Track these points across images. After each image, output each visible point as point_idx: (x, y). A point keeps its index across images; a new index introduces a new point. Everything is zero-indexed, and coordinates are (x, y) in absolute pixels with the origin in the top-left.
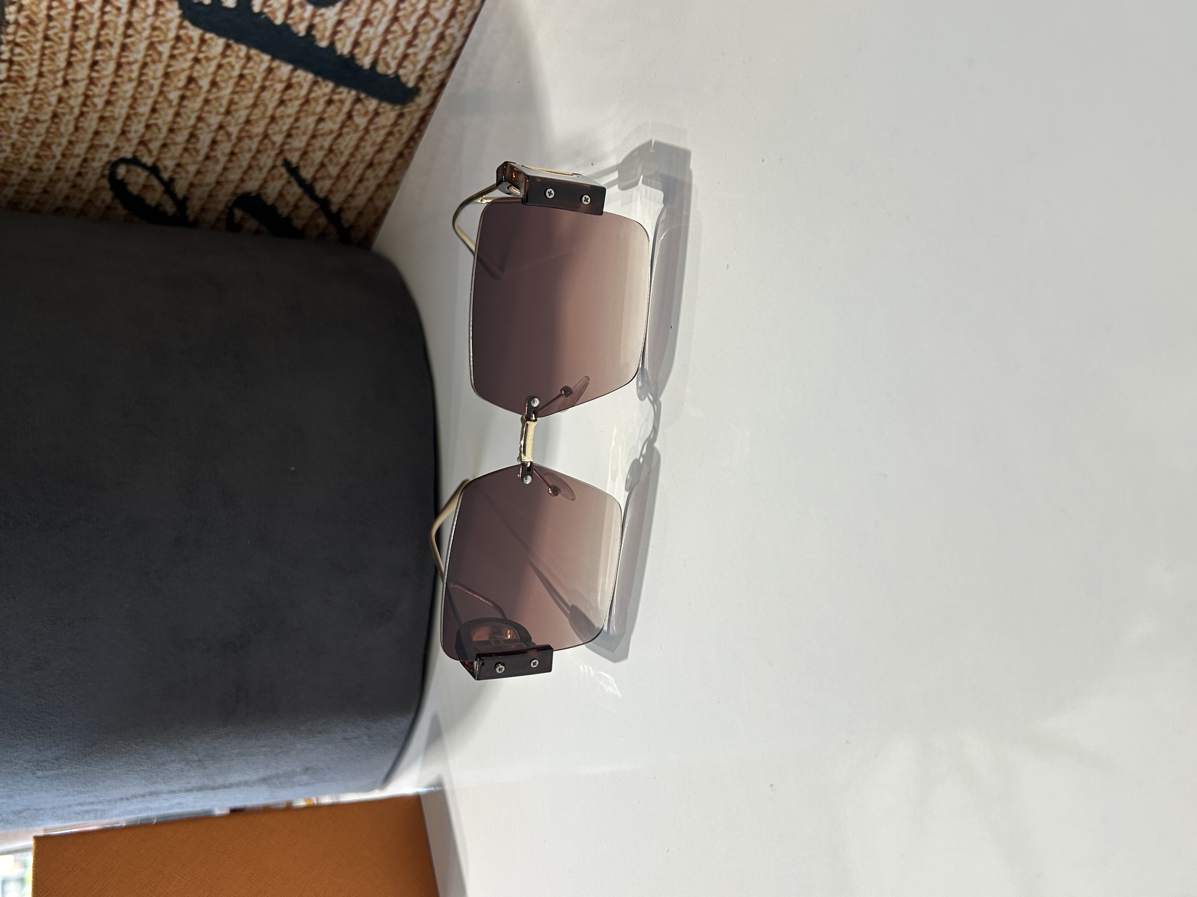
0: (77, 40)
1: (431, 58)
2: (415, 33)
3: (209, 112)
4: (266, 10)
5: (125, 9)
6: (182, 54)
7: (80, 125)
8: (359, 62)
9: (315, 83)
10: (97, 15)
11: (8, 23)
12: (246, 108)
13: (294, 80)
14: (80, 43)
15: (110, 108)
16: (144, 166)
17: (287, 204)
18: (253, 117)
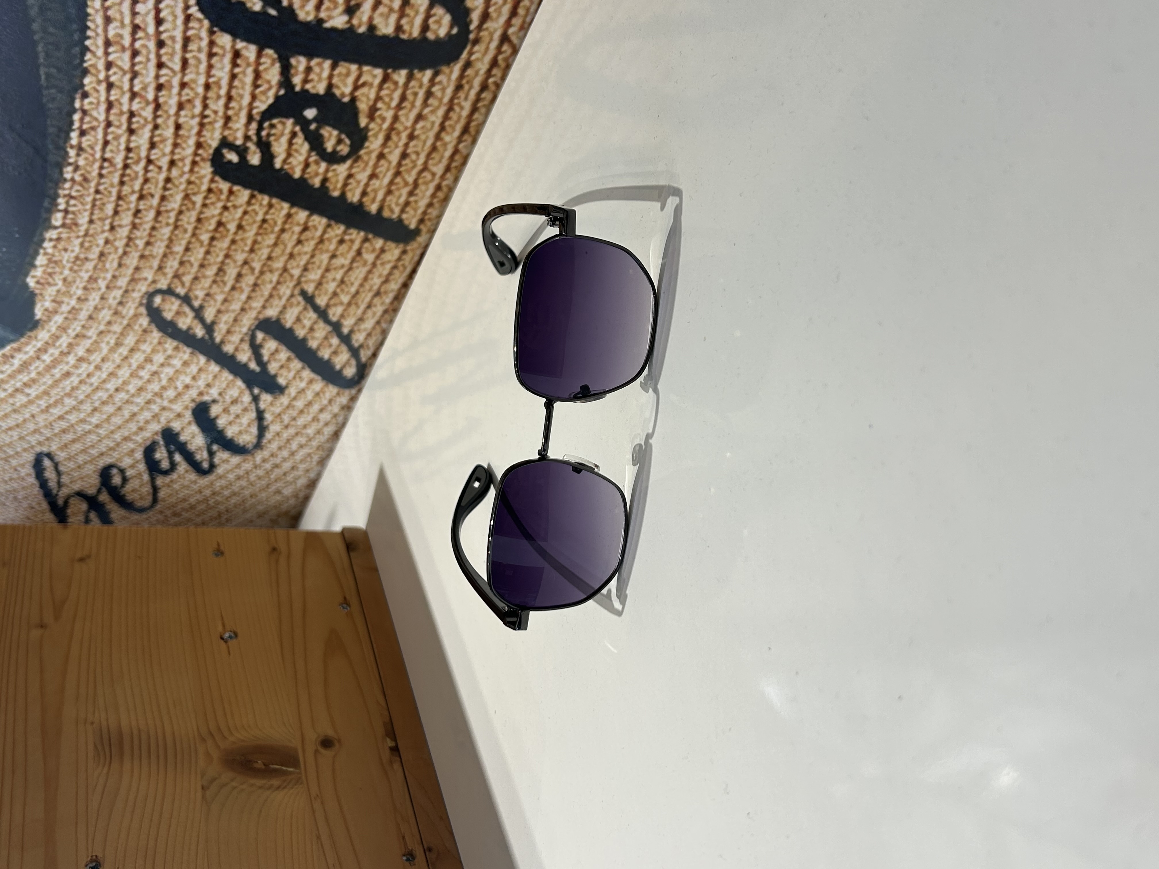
0: (124, 193)
1: (430, 205)
2: (416, 184)
3: (236, 250)
4: (286, 167)
5: (165, 167)
6: (213, 204)
7: (123, 262)
8: (367, 209)
9: (329, 226)
10: (141, 173)
11: (65, 180)
12: (268, 246)
13: (310, 224)
14: (126, 195)
15: (149, 248)
16: (177, 296)
17: (304, 327)
18: (274, 255)
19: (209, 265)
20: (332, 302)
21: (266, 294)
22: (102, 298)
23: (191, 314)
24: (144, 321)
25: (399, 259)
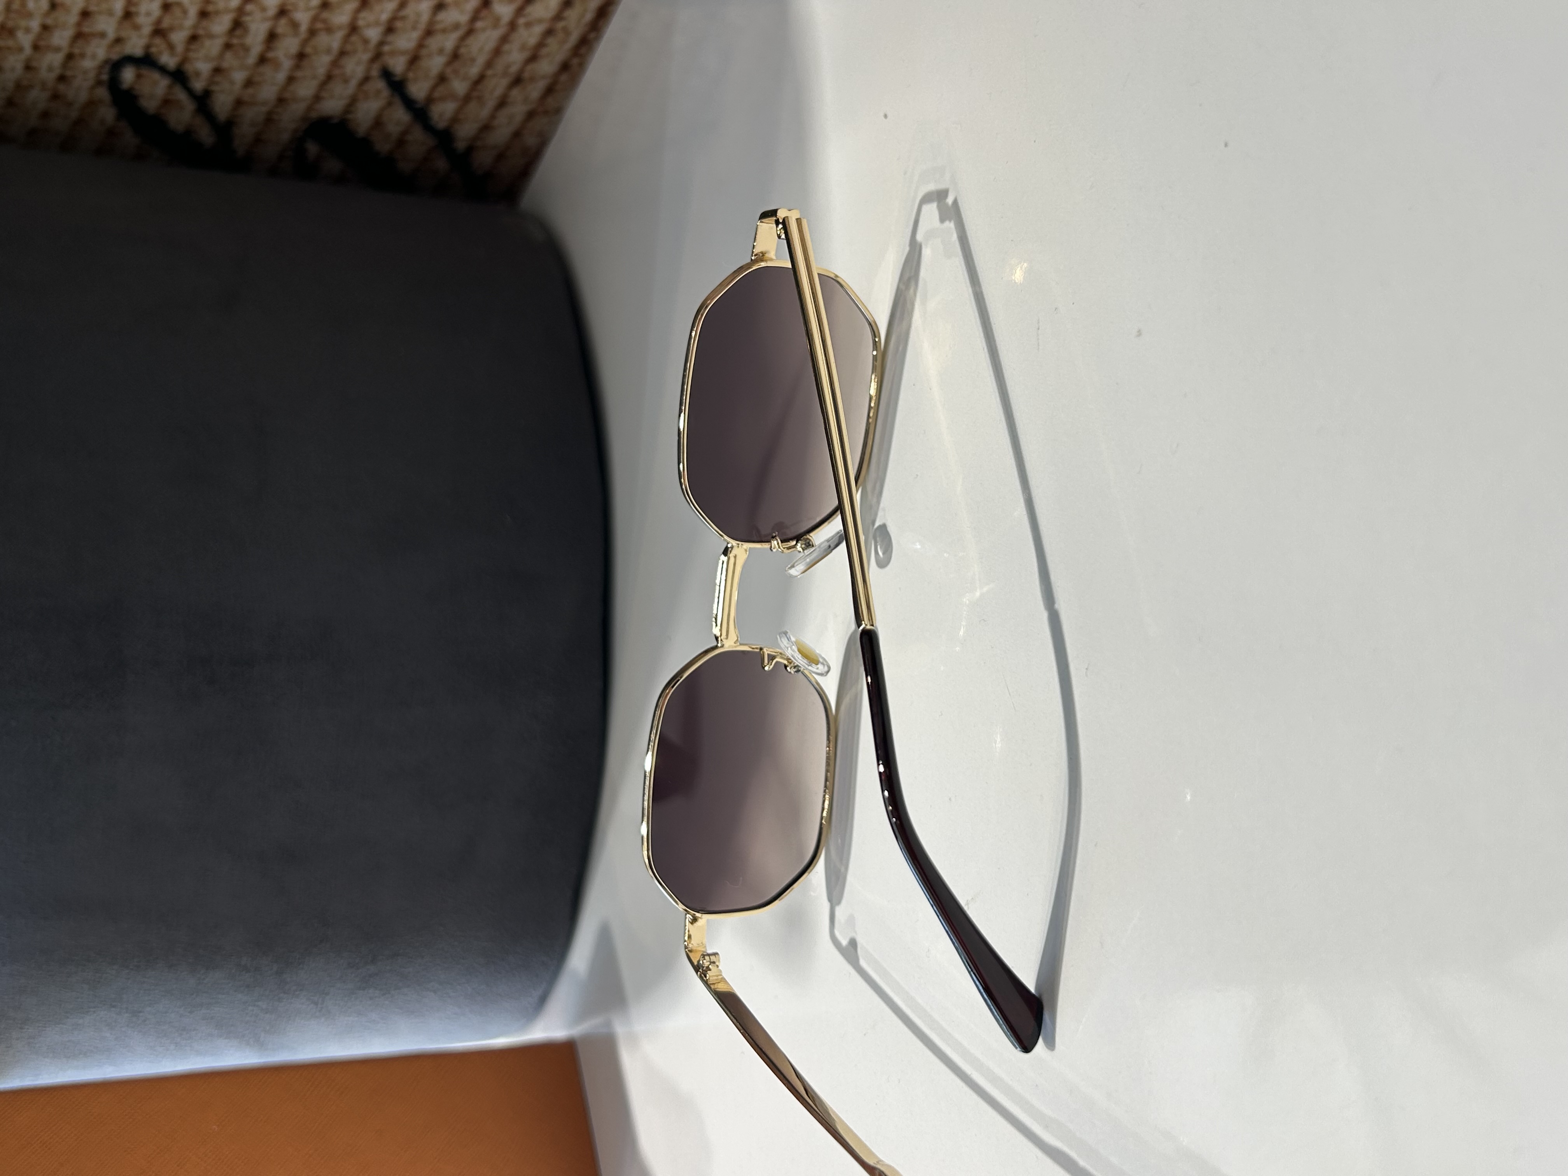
16: (163, 70)
17: (388, 136)
19: (217, 13)
20: (436, 94)
21: (321, 71)
22: (28, 67)
23: (189, 106)
24: (108, 114)
25: (558, 17)
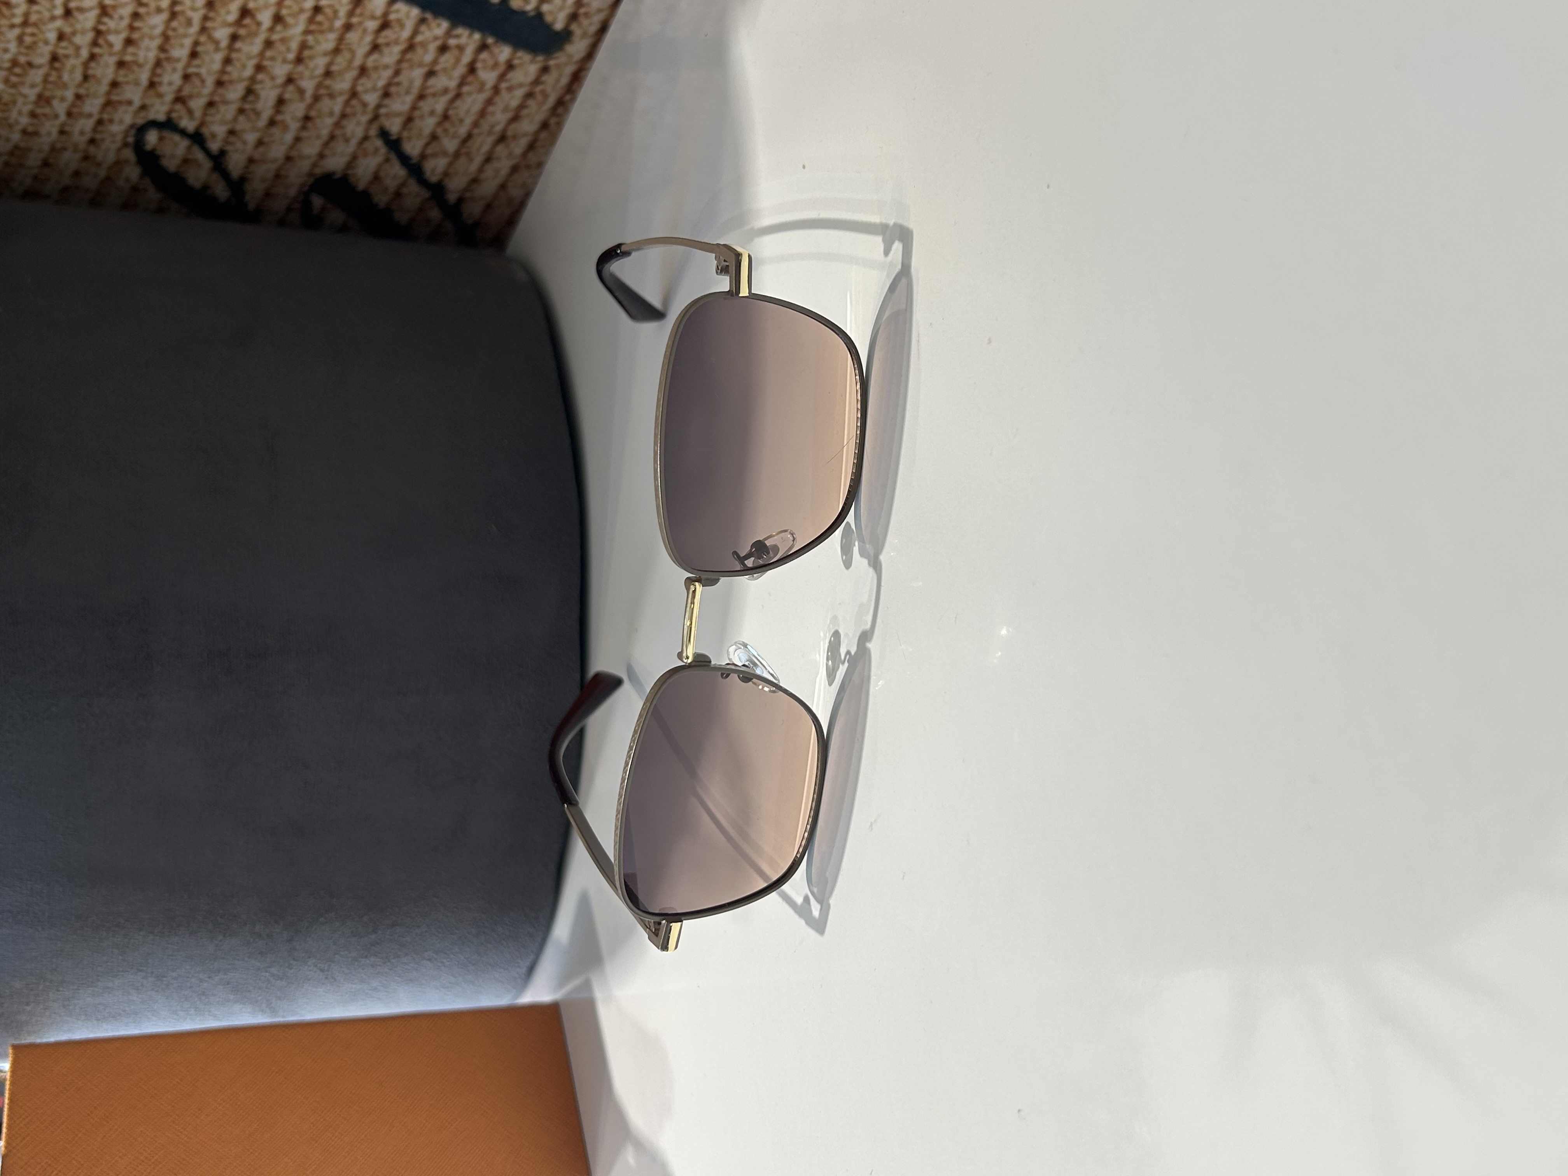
3: (272, 59)
9: (422, 21)
12: (326, 54)
13: (392, 17)
16: (183, 133)
18: (335, 68)
19: (231, 82)
20: (429, 151)
22: (62, 132)
24: (133, 172)
25: (537, 82)
